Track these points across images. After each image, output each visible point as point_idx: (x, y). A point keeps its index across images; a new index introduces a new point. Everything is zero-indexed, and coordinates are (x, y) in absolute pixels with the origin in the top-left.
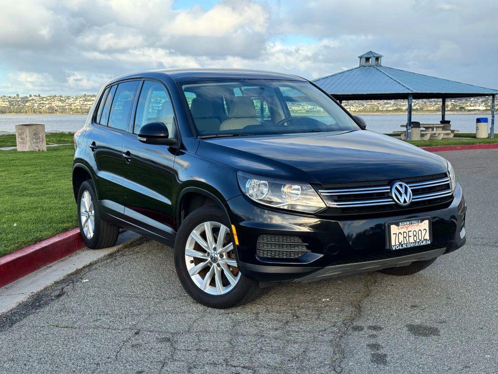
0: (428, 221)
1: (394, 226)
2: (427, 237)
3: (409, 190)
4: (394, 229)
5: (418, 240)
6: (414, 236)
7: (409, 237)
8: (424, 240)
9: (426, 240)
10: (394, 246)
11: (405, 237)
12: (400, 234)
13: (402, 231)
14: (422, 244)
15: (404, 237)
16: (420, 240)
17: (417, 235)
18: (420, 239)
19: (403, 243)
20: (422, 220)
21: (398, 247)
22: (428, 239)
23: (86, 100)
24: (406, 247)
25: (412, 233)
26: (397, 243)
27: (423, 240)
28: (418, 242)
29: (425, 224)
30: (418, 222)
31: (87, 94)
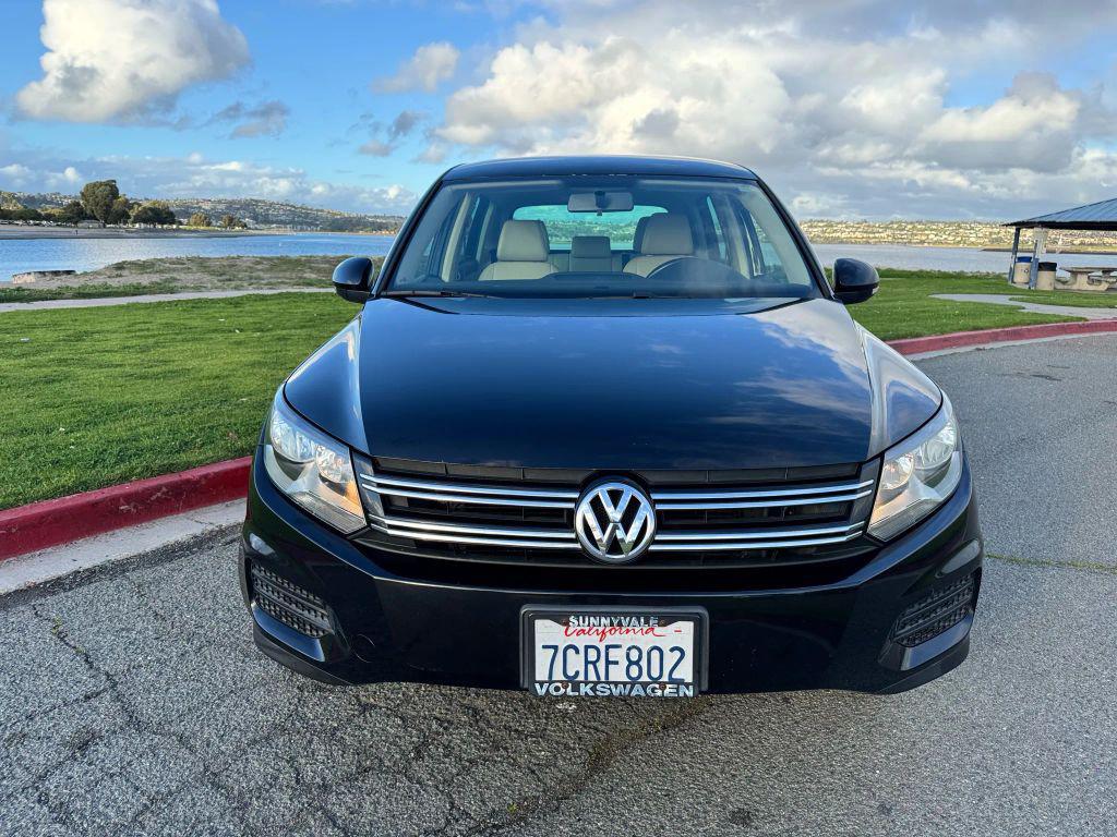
0: (691, 624)
1: (549, 623)
2: (686, 672)
3: (645, 512)
4: (547, 632)
5: (645, 678)
6: (631, 663)
7: (608, 662)
8: (672, 681)
9: (680, 682)
10: (541, 684)
11: (594, 663)
12: (571, 652)
13: (581, 642)
14: (659, 693)
15: (587, 662)
16: (655, 680)
17: (644, 663)
18: (655, 674)
19: (581, 678)
20: (666, 620)
21: (557, 689)
22: (689, 678)
23: (811, 227)
24: (591, 693)
25: (623, 651)
26: (558, 675)
27: (665, 678)
28: (645, 685)
29: (681, 634)
30: (647, 622)
31: (814, 218)
